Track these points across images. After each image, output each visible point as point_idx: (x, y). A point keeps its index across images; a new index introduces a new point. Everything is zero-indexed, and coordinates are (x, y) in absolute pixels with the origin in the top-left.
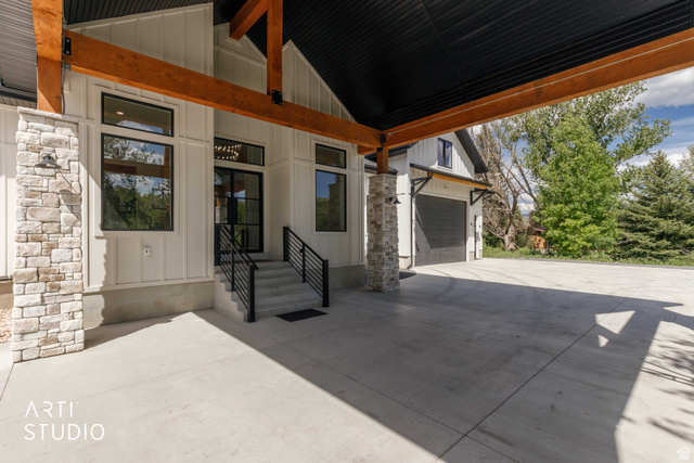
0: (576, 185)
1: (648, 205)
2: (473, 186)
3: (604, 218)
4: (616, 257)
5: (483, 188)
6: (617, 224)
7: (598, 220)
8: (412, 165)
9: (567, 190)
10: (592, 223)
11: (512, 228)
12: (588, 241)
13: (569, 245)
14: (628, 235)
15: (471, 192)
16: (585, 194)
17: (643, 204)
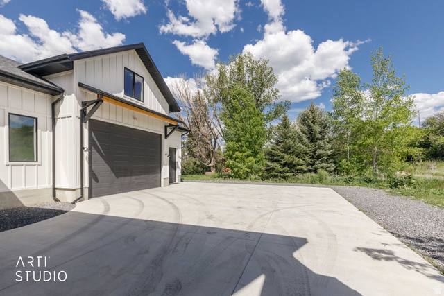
0: (243, 130)
1: (279, 146)
2: (168, 122)
3: (258, 153)
4: (264, 178)
5: (174, 123)
6: (264, 157)
7: (255, 154)
8: (80, 85)
9: (238, 132)
10: (251, 155)
11: (213, 159)
12: (249, 168)
13: (238, 171)
14: (269, 164)
15: (166, 127)
16: (248, 136)
17: (277, 144)
